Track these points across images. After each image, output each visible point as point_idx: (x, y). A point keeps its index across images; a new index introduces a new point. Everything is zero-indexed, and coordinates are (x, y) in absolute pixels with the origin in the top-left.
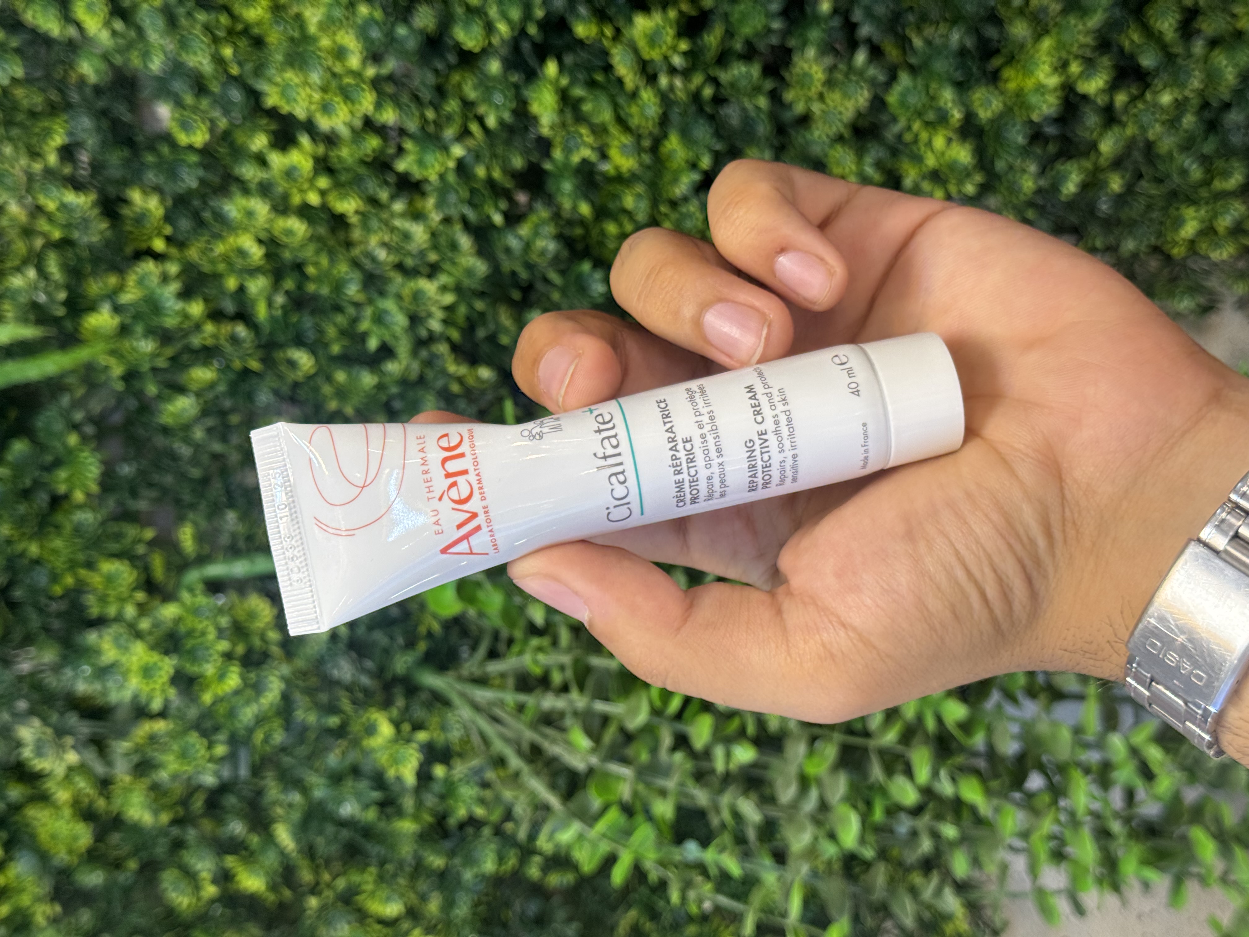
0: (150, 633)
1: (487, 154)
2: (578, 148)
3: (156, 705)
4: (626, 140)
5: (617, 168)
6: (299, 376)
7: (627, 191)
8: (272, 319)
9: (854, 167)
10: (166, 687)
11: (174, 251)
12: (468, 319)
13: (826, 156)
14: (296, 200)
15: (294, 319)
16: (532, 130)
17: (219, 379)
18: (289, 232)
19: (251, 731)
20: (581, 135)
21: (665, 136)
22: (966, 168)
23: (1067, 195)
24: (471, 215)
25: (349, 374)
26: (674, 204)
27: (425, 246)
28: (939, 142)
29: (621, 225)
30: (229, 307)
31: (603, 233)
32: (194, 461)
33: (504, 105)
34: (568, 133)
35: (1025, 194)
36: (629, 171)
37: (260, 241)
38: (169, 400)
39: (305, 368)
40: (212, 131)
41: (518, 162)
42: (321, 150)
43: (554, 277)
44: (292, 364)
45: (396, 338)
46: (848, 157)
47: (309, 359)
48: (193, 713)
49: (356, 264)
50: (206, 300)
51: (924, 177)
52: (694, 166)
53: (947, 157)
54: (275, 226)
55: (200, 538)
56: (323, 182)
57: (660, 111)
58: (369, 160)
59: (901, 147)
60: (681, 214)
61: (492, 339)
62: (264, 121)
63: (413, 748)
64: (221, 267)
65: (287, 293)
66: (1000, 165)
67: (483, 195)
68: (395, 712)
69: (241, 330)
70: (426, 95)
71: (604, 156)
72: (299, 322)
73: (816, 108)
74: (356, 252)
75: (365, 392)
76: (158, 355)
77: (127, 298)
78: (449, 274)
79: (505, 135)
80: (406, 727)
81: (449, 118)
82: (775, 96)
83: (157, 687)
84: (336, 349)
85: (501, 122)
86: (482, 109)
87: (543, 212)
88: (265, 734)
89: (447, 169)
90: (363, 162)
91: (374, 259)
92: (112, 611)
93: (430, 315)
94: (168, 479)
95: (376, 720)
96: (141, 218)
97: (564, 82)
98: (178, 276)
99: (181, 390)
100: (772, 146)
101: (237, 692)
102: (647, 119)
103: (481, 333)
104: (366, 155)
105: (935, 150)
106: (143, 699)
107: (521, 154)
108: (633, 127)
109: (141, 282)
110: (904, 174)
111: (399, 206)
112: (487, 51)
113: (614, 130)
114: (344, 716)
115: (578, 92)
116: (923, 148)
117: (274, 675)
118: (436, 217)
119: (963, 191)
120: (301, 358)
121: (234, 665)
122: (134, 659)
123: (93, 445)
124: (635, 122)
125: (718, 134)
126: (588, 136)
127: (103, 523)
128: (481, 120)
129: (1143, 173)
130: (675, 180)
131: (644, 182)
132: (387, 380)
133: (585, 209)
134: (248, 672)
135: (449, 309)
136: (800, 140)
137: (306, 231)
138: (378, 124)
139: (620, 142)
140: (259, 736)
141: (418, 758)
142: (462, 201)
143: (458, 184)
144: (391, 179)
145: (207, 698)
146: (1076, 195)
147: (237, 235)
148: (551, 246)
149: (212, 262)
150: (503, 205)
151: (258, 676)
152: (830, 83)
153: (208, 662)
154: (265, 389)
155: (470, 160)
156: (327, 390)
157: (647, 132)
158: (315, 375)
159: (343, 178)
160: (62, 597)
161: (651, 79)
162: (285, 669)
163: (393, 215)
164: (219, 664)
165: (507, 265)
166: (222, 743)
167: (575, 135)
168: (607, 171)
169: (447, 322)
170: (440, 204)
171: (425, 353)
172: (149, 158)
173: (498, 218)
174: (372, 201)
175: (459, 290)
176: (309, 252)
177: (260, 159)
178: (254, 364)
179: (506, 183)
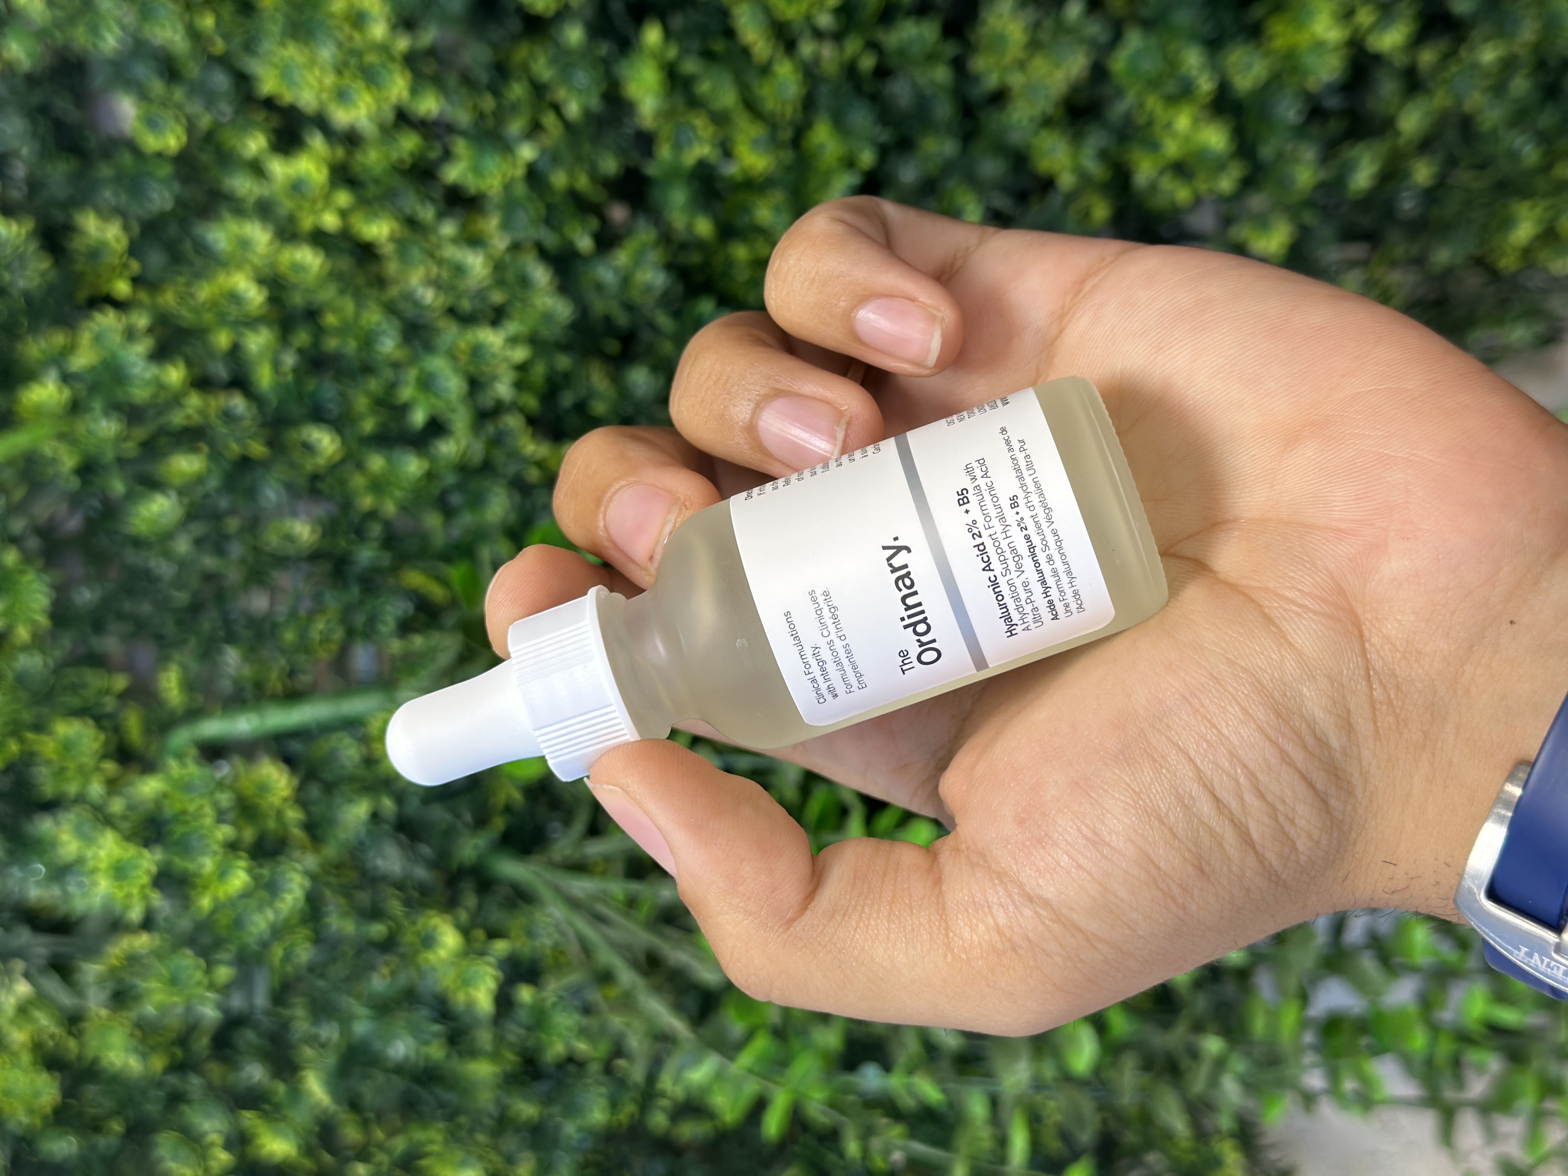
0: (125, 817)
1: (567, 155)
2: (691, 145)
3: (135, 914)
4: (758, 130)
5: (746, 170)
6: (319, 464)
7: (760, 201)
8: (280, 387)
9: (1068, 161)
10: (148, 891)
11: (143, 296)
12: (548, 381)
13: (1030, 145)
14: (307, 223)
15: (311, 385)
16: (627, 121)
17: (209, 471)
18: (299, 268)
19: (265, 945)
20: (695, 127)
21: (810, 124)
22: (1220, 157)
23: (1356, 192)
24: (549, 238)
25: (389, 460)
27: (486, 283)
28: (1185, 123)
29: (752, 248)
30: (221, 371)
31: (729, 259)
32: (178, 582)
33: (589, 87)
34: (678, 124)
35: (1301, 191)
36: (763, 173)
37: (262, 281)
38: (141, 500)
39: (328, 453)
40: (191, 129)
41: (610, 165)
42: (339, 154)
43: (664, 321)
44: (309, 448)
45: (450, 409)
46: (1059, 146)
47: (333, 441)
48: (185, 924)
49: (391, 309)
50: (189, 364)
51: (1163, 171)
52: (849, 163)
53: (1193, 142)
54: (280, 259)
55: (189, 685)
56: (343, 198)
57: (804, 91)
58: (405, 166)
59: (1132, 131)
61: (581, 407)
62: (260, 116)
63: (488, 964)
64: (208, 317)
65: (300, 350)
66: (1266, 152)
67: (565, 212)
68: (462, 915)
69: (238, 403)
70: (483, 76)
71: (728, 154)
72: (317, 389)
73: (1016, 80)
74: (393, 292)
75: (410, 483)
76: (125, 439)
77: (79, 362)
78: (520, 320)
80: (479, 935)
81: (514, 108)
82: (959, 65)
83: (135, 891)
84: (368, 425)
85: (587, 112)
86: (559, 94)
87: (646, 234)
88: (285, 949)
89: (513, 178)
90: (397, 170)
91: (417, 303)
92: (72, 789)
93: (495, 377)
94: (146, 608)
95: (435, 928)
96: (95, 253)
97: (672, 53)
98: (150, 330)
99: (157, 485)
100: (956, 133)
101: (245, 895)
102: (785, 102)
103: (567, 399)
104: (401, 160)
105: (1178, 134)
106: (118, 907)
107: (614, 154)
108: (766, 112)
109: (98, 339)
110: (1135, 169)
111: (448, 229)
112: (562, 14)
113: (741, 119)
114: (393, 923)
115: (690, 66)
116: (1159, 133)
117: (295, 870)
118: (500, 243)
119: (1216, 189)
120: (322, 439)
121: (240, 858)
122: (102, 853)
123: (40, 563)
124: (768, 106)
125: (883, 120)
126: (704, 128)
127: (57, 671)
128: (557, 109)
129: (1459, 158)
130: (827, 184)
131: (782, 187)
132: (440, 466)
133: (704, 227)
134: (261, 866)
135: (522, 368)
136: (993, 124)
137: (322, 266)
138: (417, 118)
139: (750, 134)
140: (277, 952)
141: (495, 978)
142: (536, 221)
143: (529, 198)
144: (437, 193)
145: (205, 902)
146: (1369, 191)
147: (228, 274)
148: (659, 279)
149: (196, 311)
150: (592, 224)
151: (273, 872)
152: (1034, 45)
153: (204, 854)
154: (273, 483)
155: (544, 165)
156: (358, 481)
157: (785, 120)
158: (342, 462)
159: (372, 190)
160: (4, 772)
161: (790, 46)
162: (311, 861)
163: (440, 242)
164: (219, 858)
165: (598, 307)
166: (229, 963)
167: (688, 128)
168: (732, 175)
169: (520, 385)
170: (506, 225)
171: (490, 429)
172: (105, 171)
173: (585, 243)
174: (412, 223)
175: (534, 341)
176: (328, 294)
177: (257, 169)
178: (258, 449)
179: (596, 194)
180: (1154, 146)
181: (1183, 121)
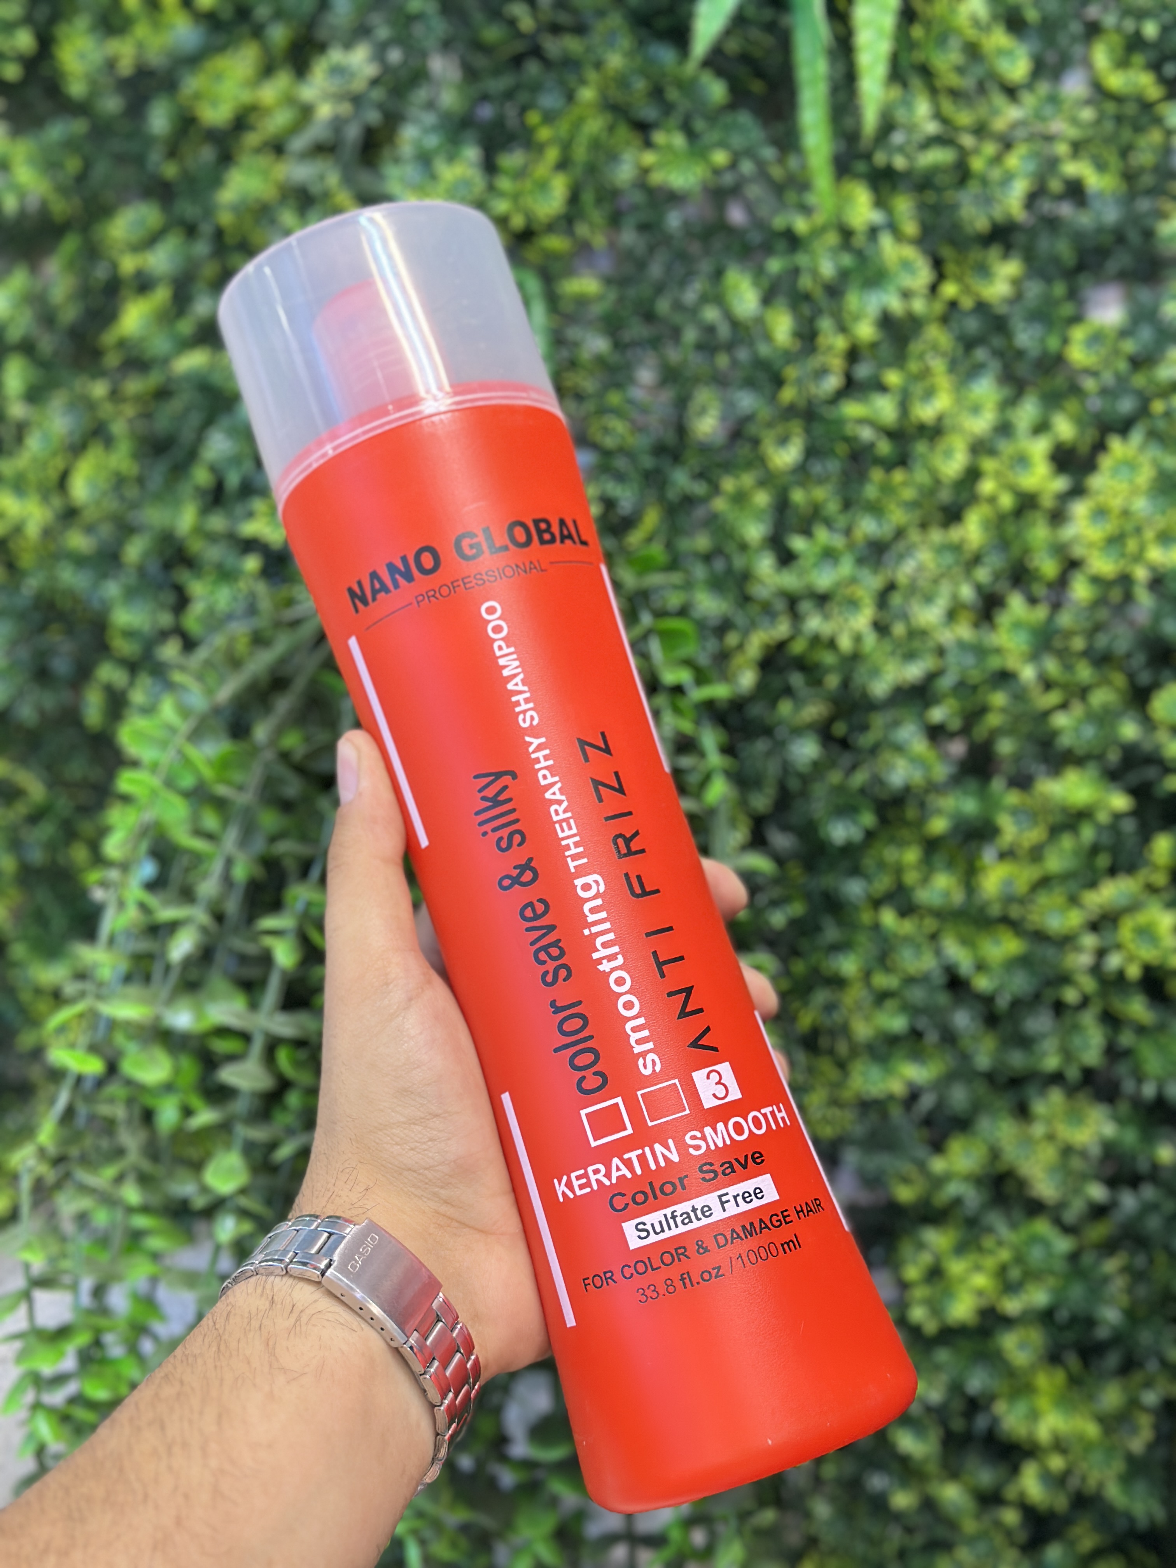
1: (1020, 709)
2: (1016, 824)
4: (1021, 886)
5: (986, 870)
6: (767, 447)
7: (955, 880)
8: (842, 423)
9: (957, 1169)
11: (938, 308)
12: (819, 665)
14: (988, 465)
15: (840, 450)
16: (1044, 768)
17: (775, 348)
18: (948, 454)
21: (1021, 936)
22: (943, 1311)
23: (897, 1437)
24: (945, 683)
25: (763, 511)
26: (934, 937)
27: (913, 621)
29: (914, 868)
30: (863, 372)
31: (906, 844)
32: (677, 306)
34: (1036, 814)
36: (981, 885)
37: (940, 418)
38: (756, 283)
39: (776, 457)
40: (1086, 372)
41: (1005, 747)
42: (1047, 503)
43: (858, 778)
44: (783, 441)
45: (802, 574)
46: (971, 1163)
47: (787, 463)
50: (874, 345)
51: (936, 1257)
52: (980, 967)
53: (961, 1289)
54: (957, 437)
55: (581, 302)
56: (1006, 501)
57: (1051, 934)
58: (1027, 561)
59: (976, 1231)
60: (922, 945)
61: (787, 691)
62: (1089, 437)
64: (914, 367)
65: (873, 445)
66: (943, 1355)
67: (968, 701)
69: (832, 383)
70: (1102, 641)
71: (1004, 855)
72: (836, 454)
73: (1037, 1129)
74: (915, 534)
75: (738, 526)
76: (814, 279)
77: (886, 242)
78: (876, 648)
81: (1070, 668)
82: (1057, 1079)
84: (797, 496)
85: (1057, 733)
86: (1077, 709)
87: (940, 772)
89: (1006, 657)
90: (1025, 552)
91: (903, 556)
92: (503, 184)
93: (826, 618)
94: (656, 273)
96: (984, 271)
97: (1102, 817)
98: (909, 313)
99: (767, 300)
100: (996, 1069)
102: (1044, 914)
103: (796, 679)
104: (1033, 558)
105: (969, 1275)
107: (1013, 752)
108: (1036, 896)
109: (906, 265)
111: (967, 592)
112: (1148, 723)
113: (1033, 873)
115: (1088, 833)
116: (972, 1258)
118: (946, 637)
119: (915, 1304)
120: (789, 454)
123: (711, 183)
124: (1044, 899)
125: (1017, 1003)
126: (1029, 838)
128: (1062, 706)
130: (962, 942)
131: (965, 902)
132: (751, 556)
136: (999, 1104)
138: (1070, 578)
139: (1019, 878)
142: (963, 673)
143: (986, 670)
144: (1000, 587)
149: (920, 358)
150: (953, 724)
152: (1066, 1151)
154: (756, 403)
155: (1014, 687)
156: (748, 480)
157: (1029, 913)
159: (1009, 527)
160: (523, 124)
161: (1094, 926)
163: (955, 584)
168: (983, 857)
169: (816, 640)
170: (962, 645)
171: (780, 605)
172: (1059, 289)
173: (937, 714)
174: (976, 560)
175: (855, 658)
176: (921, 476)
177: (1041, 428)
178: (788, 394)
179: (980, 732)
180: (961, 1249)
181: (980, 1280)
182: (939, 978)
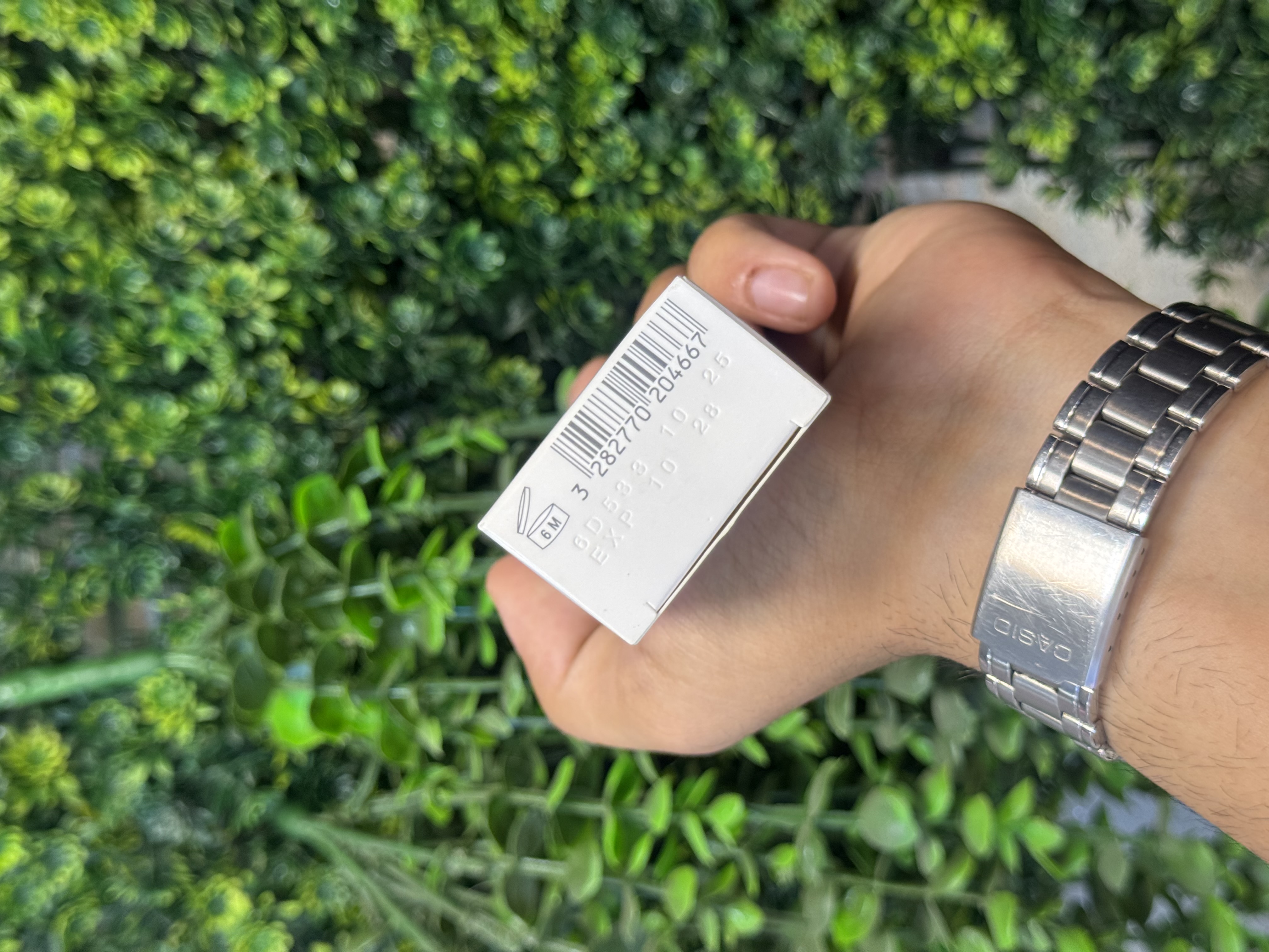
1: (323, 79)
2: (451, 63)
4: (521, 47)
5: (511, 88)
6: (73, 413)
7: (527, 120)
8: (28, 335)
9: (842, 65)
12: (310, 314)
13: (802, 51)
14: (55, 163)
15: (60, 331)
16: (386, 41)
18: (43, 210)
19: (47, 918)
20: (454, 44)
21: (575, 38)
22: (999, 56)
23: (1139, 84)
24: (308, 167)
25: (145, 406)
26: (593, 134)
27: (237, 216)
28: (958, 21)
29: (521, 168)
31: (497, 181)
33: (341, 7)
34: (435, 41)
35: (1083, 87)
36: (528, 90)
37: (2, 226)
39: (80, 403)
41: (369, 90)
42: (86, 90)
43: (428, 248)
44: (61, 398)
45: (208, 350)
46: (833, 50)
47: (86, 389)
49: (140, 249)
51: (939, 73)
52: (618, 78)
53: (971, 41)
54: (22, 202)
56: (92, 135)
58: (158, 99)
59: (907, 32)
60: (604, 147)
61: (348, 341)
62: (3, 56)
63: (278, 929)
65: (47, 297)
66: (1046, 48)
67: (322, 139)
68: (250, 877)
71: (490, 72)
72: (65, 336)
74: (141, 230)
75: (168, 430)
78: (278, 253)
79: (347, 52)
80: (268, 898)
81: (266, 32)
84: (121, 372)
85: (341, 34)
86: (311, 17)
87: (411, 158)
88: (70, 919)
89: (266, 104)
90: (148, 103)
91: (165, 240)
93: (253, 314)
95: (223, 892)
100: (725, 42)
101: (22, 869)
102: (547, 15)
103: (333, 334)
104: (153, 93)
105: (954, 34)
107: (373, 79)
108: (529, 29)
110: (912, 72)
111: (204, 162)
113: (502, 35)
114: (178, 890)
116: (936, 33)
117: (72, 842)
118: (260, 175)
119: (996, 88)
120: (74, 388)
121: (13, 831)
124: (530, 21)
125: (648, 31)
126: (463, 45)
128: (311, 33)
129: (1242, 49)
130: (594, 101)
131: (549, 106)
132: (202, 409)
133: (469, 149)
134: (35, 839)
135: (281, 303)
136: (765, 32)
137: (66, 206)
138: (166, 48)
139: (511, 50)
140: (62, 923)
141: (286, 943)
142: (293, 149)
143: (284, 125)
144: (191, 124)
146: (1153, 83)
148: (422, 204)
150: (353, 151)
151: (49, 845)
154: (26, 437)
155: (299, 89)
156: (115, 430)
157: (548, 33)
158: (96, 410)
159: (119, 126)
162: (89, 830)
163: (196, 175)
165: (358, 237)
167: (446, 44)
168: (497, 93)
169: (279, 321)
170: (265, 156)
171: (253, 369)
173: (346, 170)
174: (165, 157)
175: (293, 275)
178: (8, 402)
179: (357, 120)
180: (928, 47)
182: (639, 121)
